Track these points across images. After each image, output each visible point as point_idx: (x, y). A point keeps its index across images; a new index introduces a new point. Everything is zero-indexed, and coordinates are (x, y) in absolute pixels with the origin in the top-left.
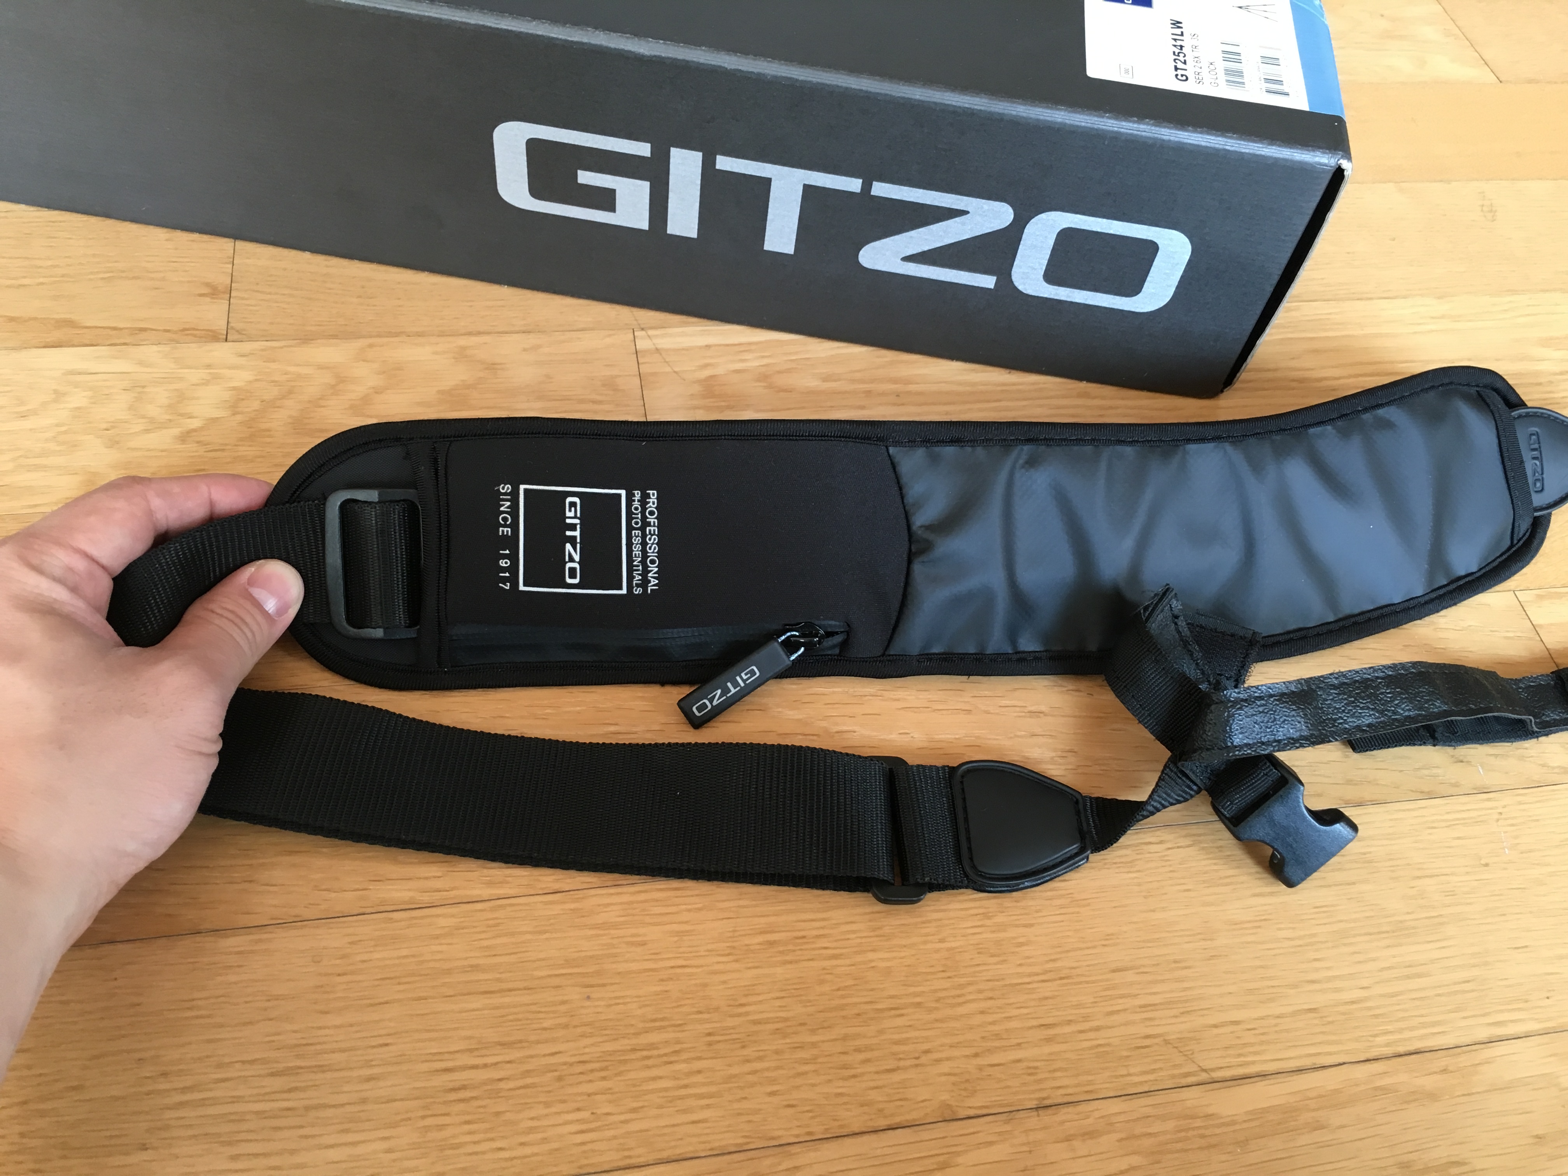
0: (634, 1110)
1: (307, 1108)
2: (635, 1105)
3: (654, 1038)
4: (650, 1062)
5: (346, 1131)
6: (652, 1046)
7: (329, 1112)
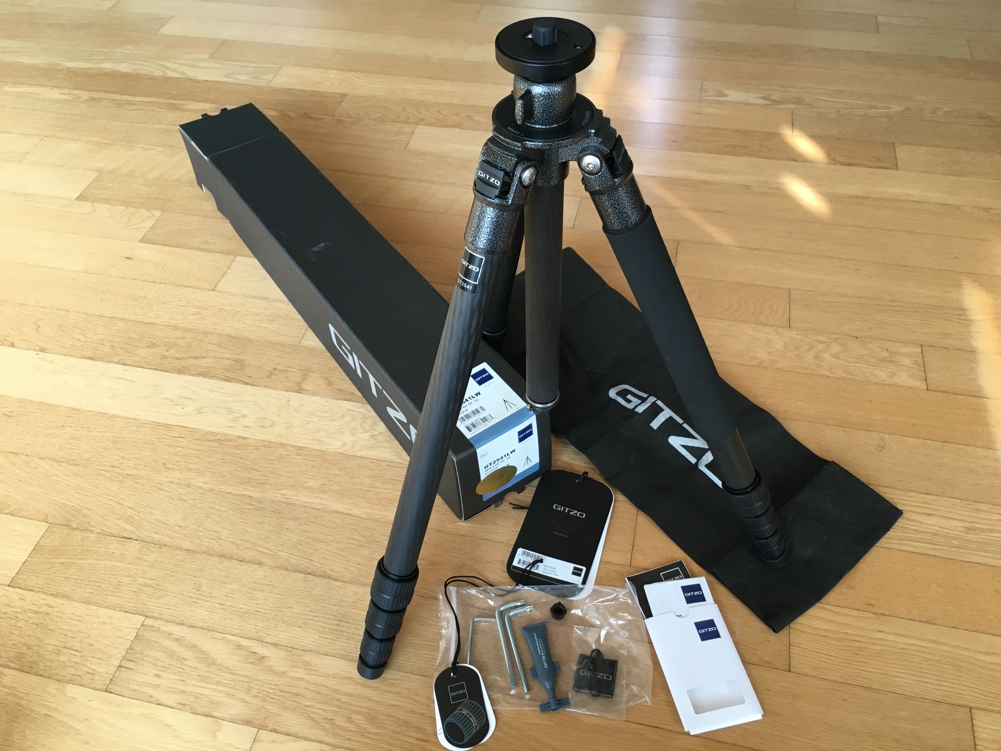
0: (419, 660)
1: (341, 631)
2: (419, 659)
3: (431, 643)
4: (428, 650)
5: (348, 640)
6: (430, 645)
7: (345, 634)
